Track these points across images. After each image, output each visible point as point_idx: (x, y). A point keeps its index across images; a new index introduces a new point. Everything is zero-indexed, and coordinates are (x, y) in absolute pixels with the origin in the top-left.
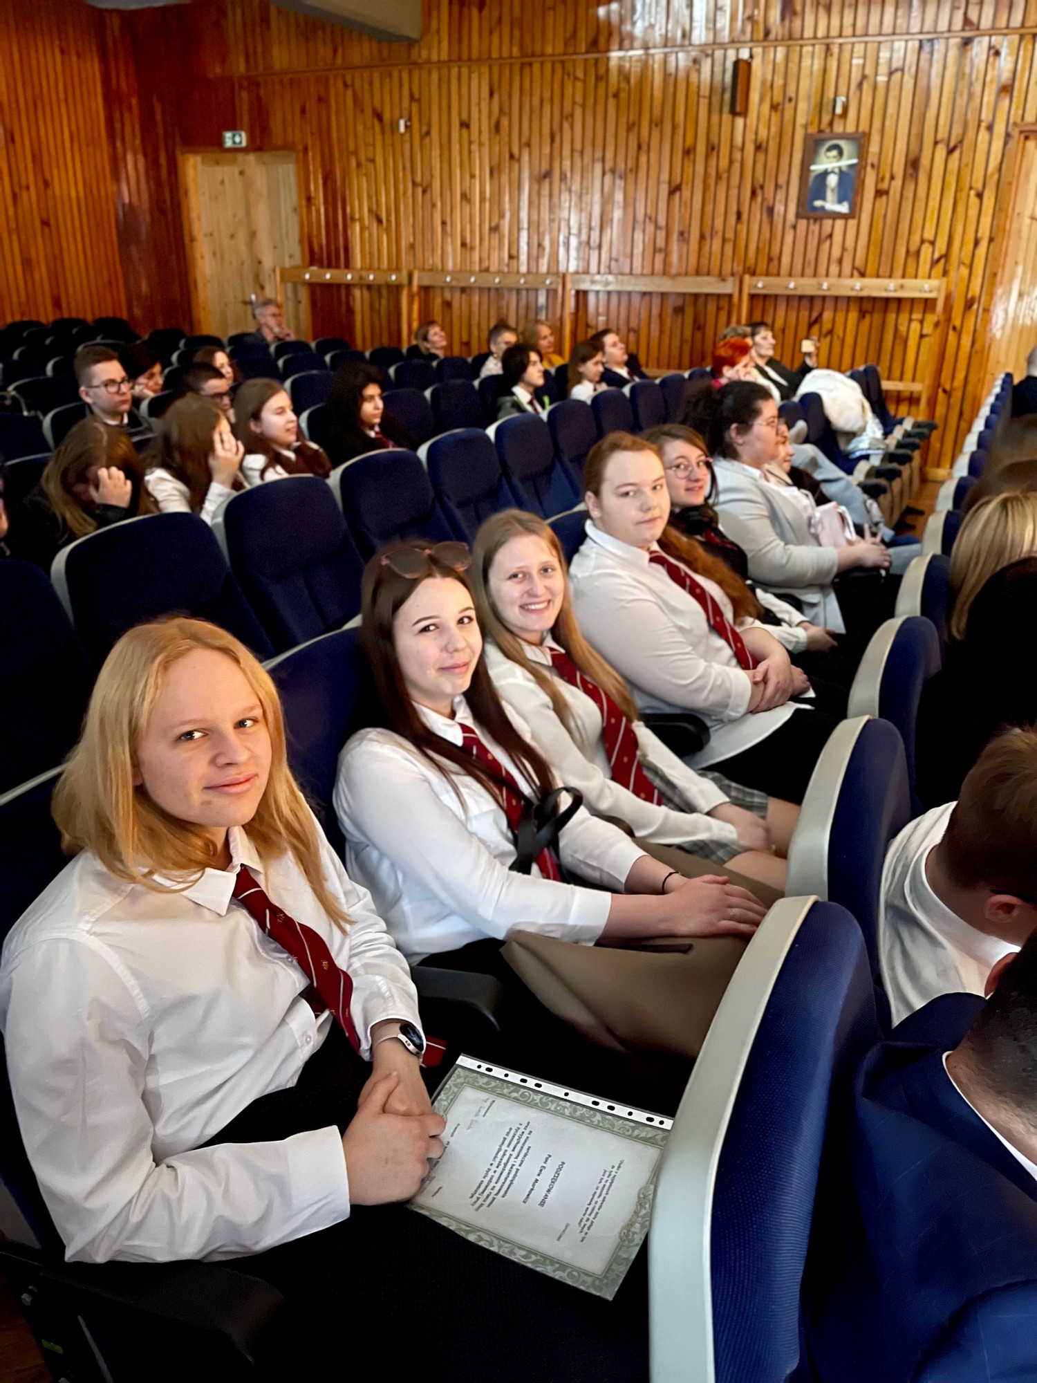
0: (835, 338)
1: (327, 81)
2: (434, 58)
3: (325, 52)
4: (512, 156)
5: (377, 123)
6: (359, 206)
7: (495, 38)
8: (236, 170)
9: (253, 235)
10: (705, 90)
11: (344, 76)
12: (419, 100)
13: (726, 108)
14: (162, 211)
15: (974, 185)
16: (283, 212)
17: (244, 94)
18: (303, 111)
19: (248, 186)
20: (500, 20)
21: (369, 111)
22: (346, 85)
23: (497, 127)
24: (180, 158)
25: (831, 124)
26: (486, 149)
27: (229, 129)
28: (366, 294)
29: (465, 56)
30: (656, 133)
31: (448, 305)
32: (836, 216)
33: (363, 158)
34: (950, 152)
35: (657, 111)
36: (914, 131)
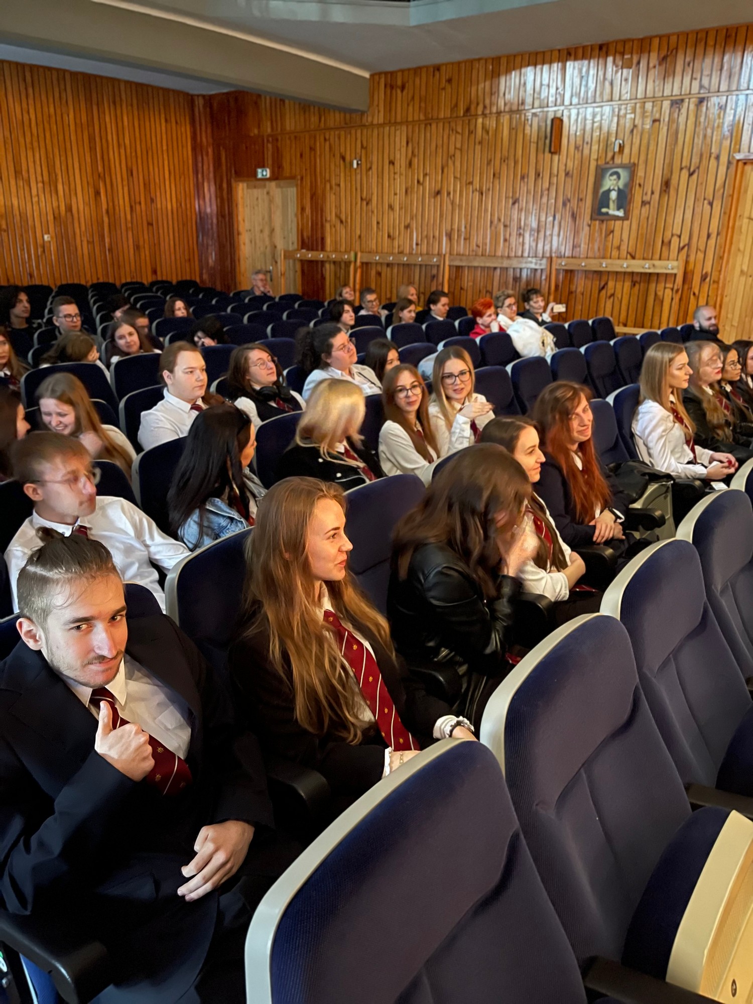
0: (616, 299)
1: (315, 137)
2: (375, 122)
3: (314, 119)
4: (418, 182)
5: (342, 162)
6: (330, 214)
7: (411, 108)
8: (265, 191)
9: (272, 231)
10: (534, 138)
11: (325, 134)
12: (366, 148)
13: (547, 149)
14: (223, 216)
15: (706, 196)
16: (289, 216)
17: (270, 146)
18: (301, 155)
19: (271, 201)
20: (413, 98)
21: (338, 156)
22: (325, 140)
23: (410, 164)
24: (234, 184)
25: (613, 158)
26: (403, 178)
27: (260, 167)
28: (332, 266)
29: (393, 121)
30: (504, 167)
31: (379, 274)
32: (617, 218)
33: (333, 183)
34: (691, 175)
35: (505, 153)
36: (667, 161)
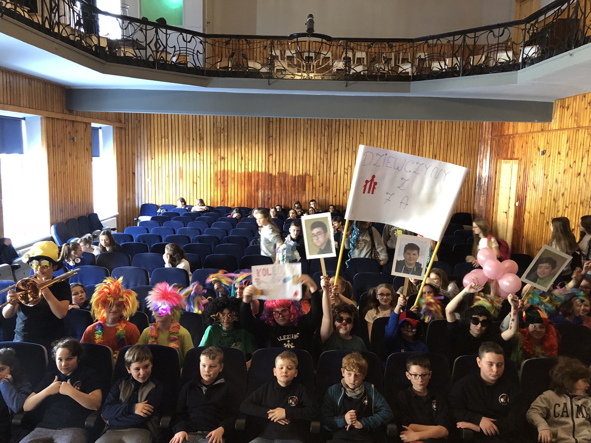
1: (529, 137)
2: (554, 128)
4: (570, 166)
5: (538, 151)
7: (570, 120)
8: (509, 165)
11: (533, 135)
12: (549, 144)
18: (522, 146)
20: (572, 114)
21: (537, 147)
22: (533, 138)
23: (567, 154)
26: (564, 163)
29: (562, 128)
33: (533, 163)
